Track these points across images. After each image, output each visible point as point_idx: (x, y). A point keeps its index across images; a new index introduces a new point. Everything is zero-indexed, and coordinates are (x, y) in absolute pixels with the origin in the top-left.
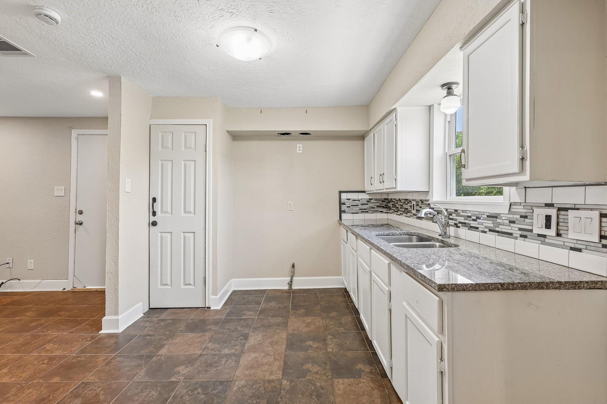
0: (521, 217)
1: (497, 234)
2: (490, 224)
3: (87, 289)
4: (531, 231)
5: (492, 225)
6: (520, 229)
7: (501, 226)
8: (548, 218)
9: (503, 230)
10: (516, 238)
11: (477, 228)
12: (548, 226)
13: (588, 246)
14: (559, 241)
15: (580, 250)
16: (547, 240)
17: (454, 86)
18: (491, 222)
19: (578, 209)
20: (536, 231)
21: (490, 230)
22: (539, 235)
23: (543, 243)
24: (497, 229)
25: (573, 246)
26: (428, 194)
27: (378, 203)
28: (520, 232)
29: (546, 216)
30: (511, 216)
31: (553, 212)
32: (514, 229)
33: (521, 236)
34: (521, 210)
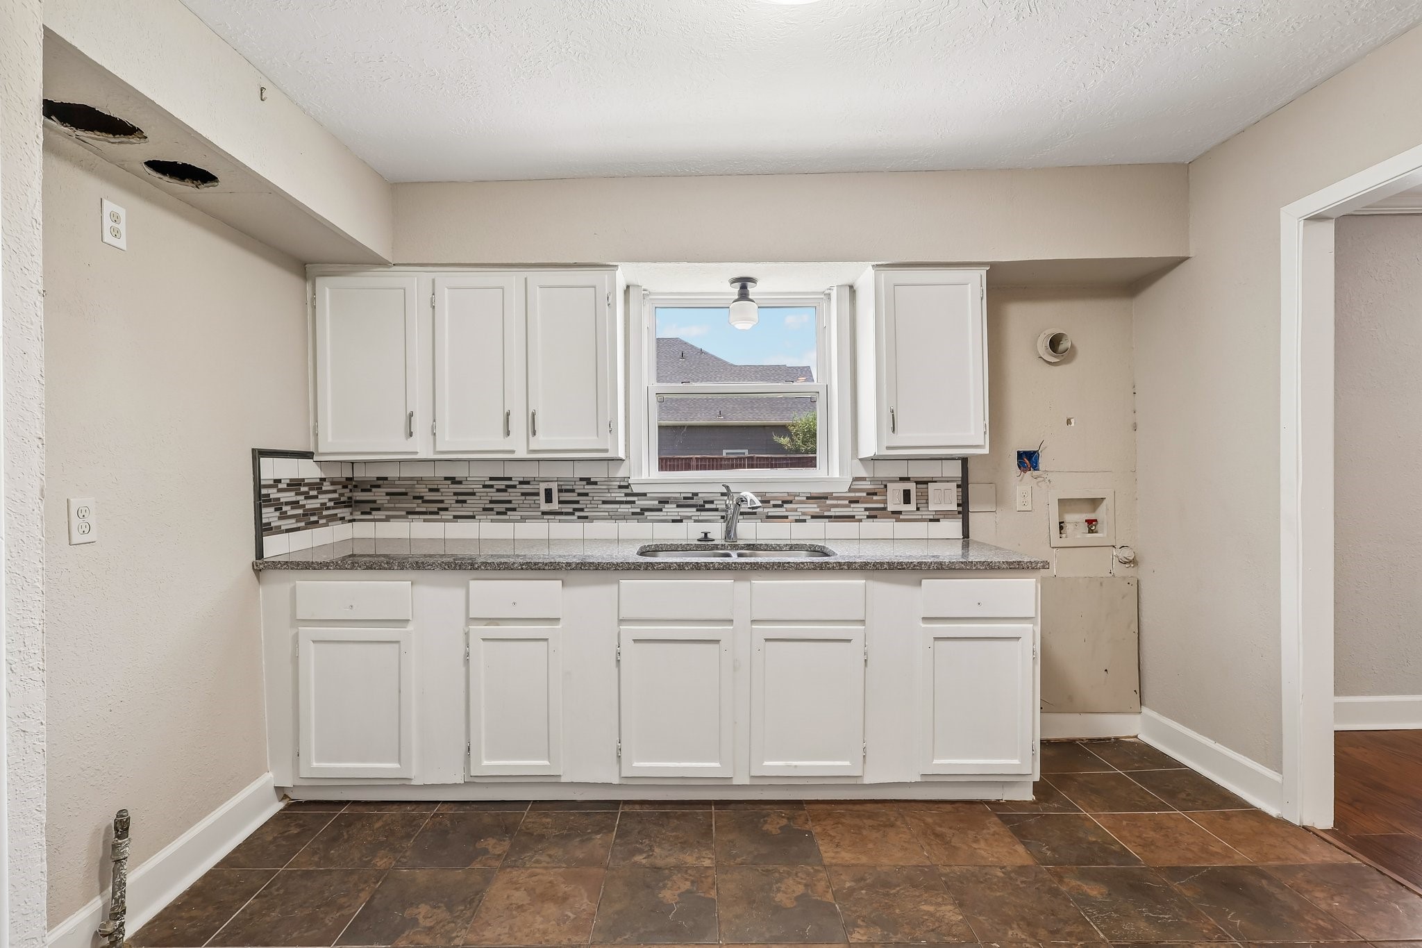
0: (868, 494)
1: (827, 520)
2: (813, 508)
4: (885, 509)
5: (818, 510)
6: (866, 509)
7: (832, 510)
8: (907, 494)
9: (837, 514)
10: (860, 521)
11: (786, 517)
12: (907, 500)
13: (948, 515)
14: (917, 515)
15: (938, 520)
16: (901, 517)
18: (816, 506)
19: (936, 482)
20: (890, 508)
21: (813, 517)
22: (893, 512)
23: (898, 520)
24: (826, 514)
25: (932, 517)
26: (618, 467)
27: (335, 491)
28: (867, 513)
29: (904, 491)
30: (852, 494)
31: (912, 487)
32: (857, 510)
33: (868, 517)
34: (867, 485)
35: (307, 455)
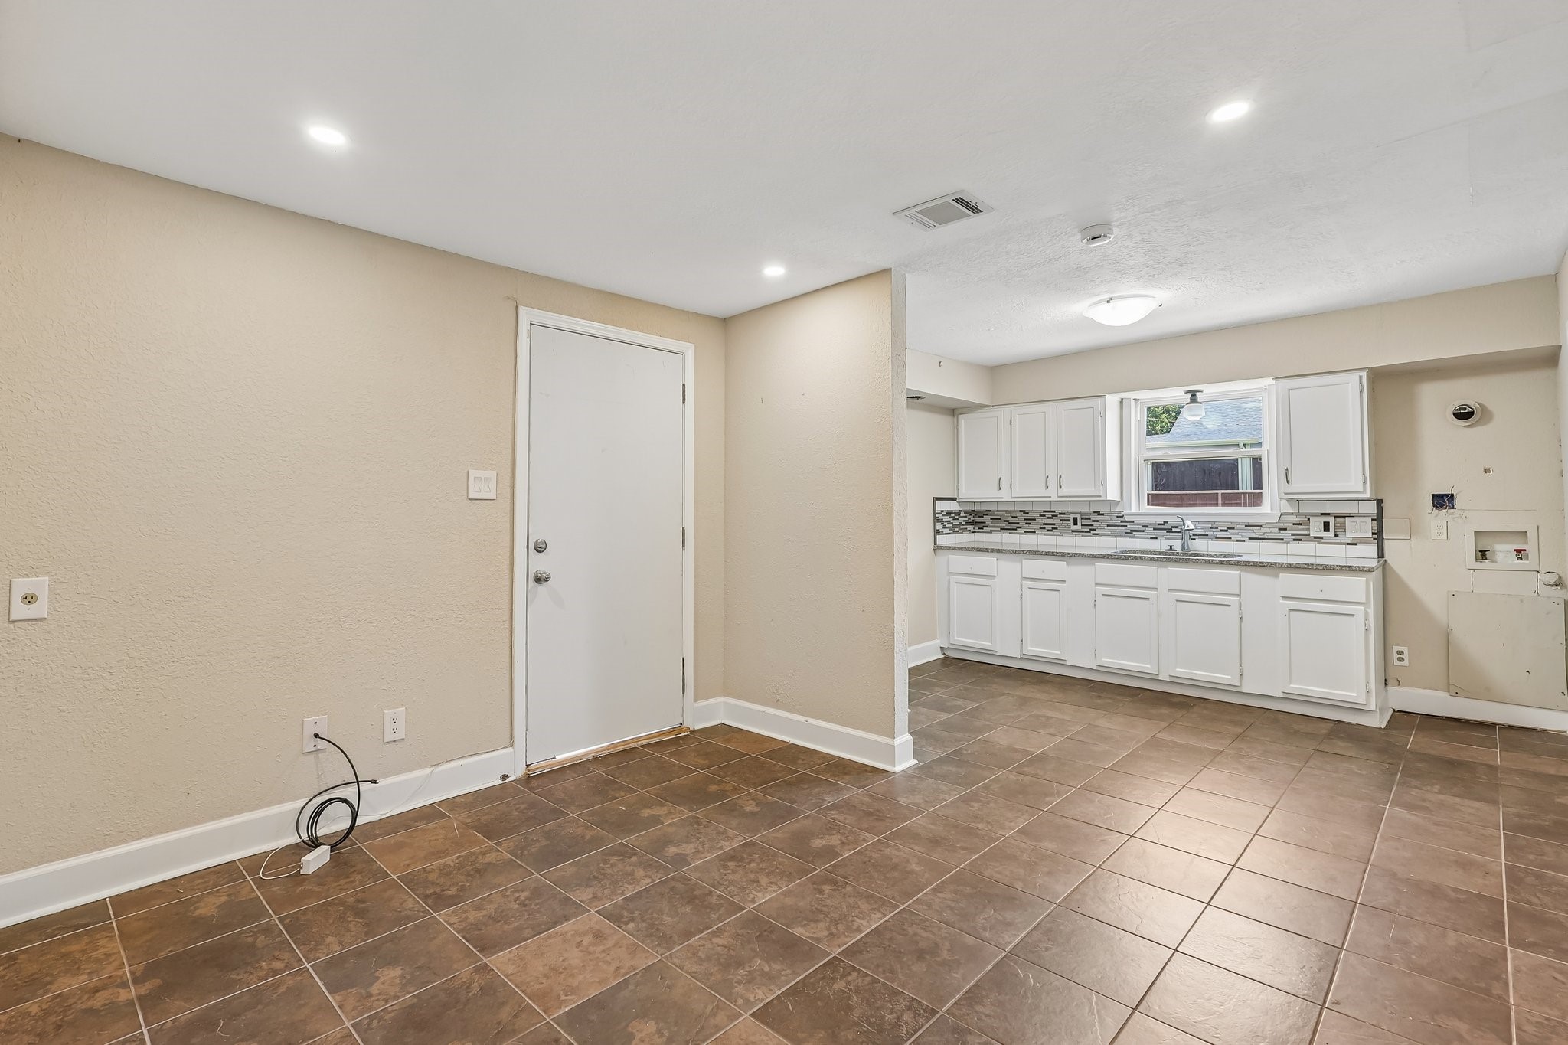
0: (1294, 524)
1: (1262, 541)
2: (1251, 533)
3: (559, 763)
4: (1309, 535)
5: (1254, 534)
6: (1293, 535)
7: (1266, 534)
8: (1327, 525)
9: (1271, 537)
10: (1288, 541)
11: (1230, 538)
12: (1327, 529)
13: (1364, 540)
14: (1337, 540)
15: (1355, 544)
16: (1323, 540)
17: (1198, 394)
18: (1253, 531)
19: (1353, 516)
20: (1312, 534)
21: (1250, 539)
22: (1315, 537)
23: (1320, 543)
24: (1261, 537)
25: (1349, 542)
26: (1118, 504)
27: (966, 517)
28: (1294, 537)
29: (1324, 523)
30: (1282, 524)
31: (1331, 520)
32: (1286, 535)
33: (1295, 540)
34: (1293, 518)
35: (954, 499)
